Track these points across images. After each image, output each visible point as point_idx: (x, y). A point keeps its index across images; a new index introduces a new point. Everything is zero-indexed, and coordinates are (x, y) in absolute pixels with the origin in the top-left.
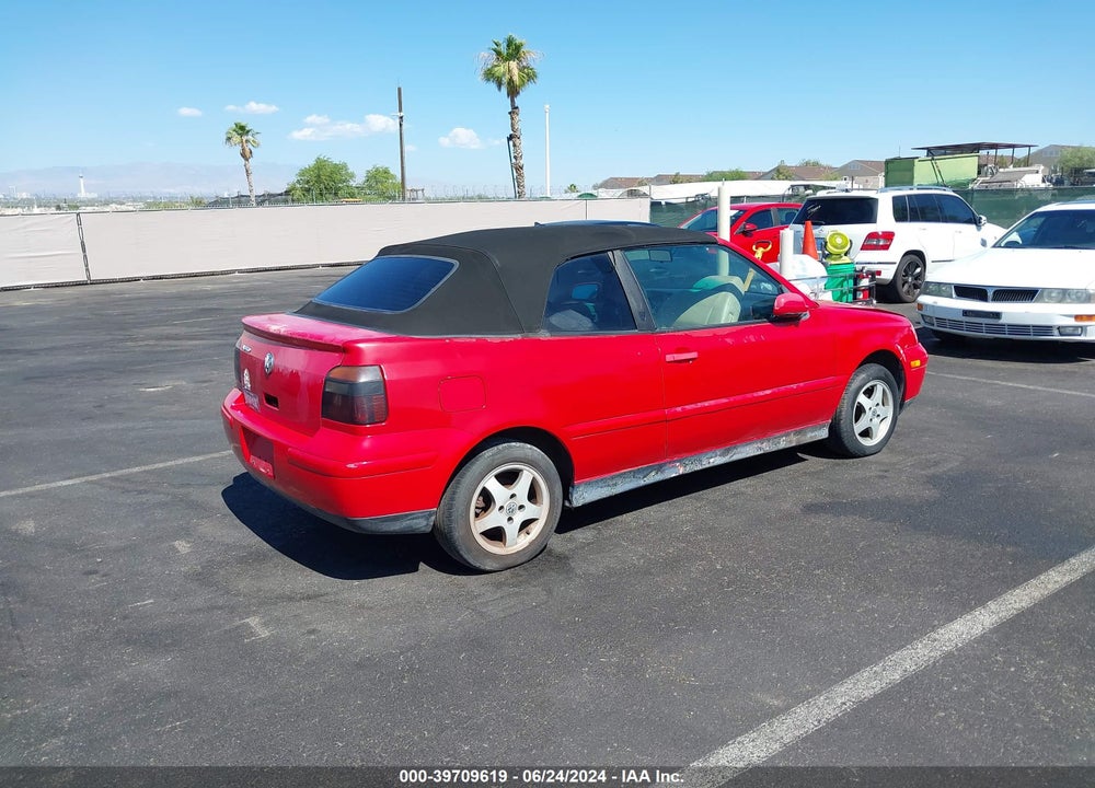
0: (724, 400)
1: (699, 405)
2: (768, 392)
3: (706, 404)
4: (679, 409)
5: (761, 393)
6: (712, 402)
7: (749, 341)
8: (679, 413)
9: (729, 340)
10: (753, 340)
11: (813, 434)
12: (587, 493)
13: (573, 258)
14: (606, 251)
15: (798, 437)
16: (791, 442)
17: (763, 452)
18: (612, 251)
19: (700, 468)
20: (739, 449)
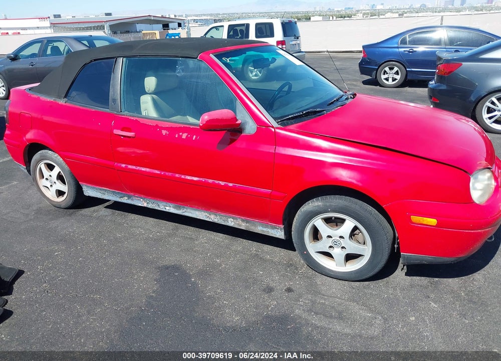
0: (157, 172)
1: (138, 168)
2: (196, 179)
3: (143, 169)
4: (123, 165)
5: (189, 178)
6: (148, 170)
7: (180, 137)
8: (122, 168)
9: (164, 132)
10: (184, 136)
11: (265, 229)
12: (89, 191)
13: (95, 60)
14: (113, 58)
15: (247, 224)
16: (240, 226)
17: (211, 221)
18: (116, 58)
19: (159, 209)
20: (189, 210)
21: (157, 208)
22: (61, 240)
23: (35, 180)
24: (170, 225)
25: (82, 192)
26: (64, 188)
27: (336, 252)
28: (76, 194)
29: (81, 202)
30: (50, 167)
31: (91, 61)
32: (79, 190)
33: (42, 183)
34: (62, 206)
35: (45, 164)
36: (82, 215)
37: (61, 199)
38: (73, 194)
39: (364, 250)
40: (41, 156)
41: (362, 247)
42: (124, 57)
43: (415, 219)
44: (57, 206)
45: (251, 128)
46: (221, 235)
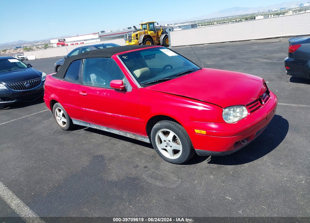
2: (110, 114)
5: (108, 113)
6: (93, 110)
7: (103, 94)
8: (84, 110)
9: (98, 92)
10: (105, 94)
11: (142, 139)
12: (75, 122)
13: (75, 61)
14: (81, 59)
15: (135, 136)
16: (132, 137)
17: (120, 135)
18: (82, 59)
19: (101, 129)
20: (112, 130)
21: (100, 129)
22: (59, 144)
23: (55, 117)
24: (108, 138)
25: (72, 122)
26: (65, 120)
27: (168, 148)
28: (70, 123)
29: (72, 127)
30: (60, 111)
31: (73, 61)
32: (71, 121)
33: (58, 118)
34: (65, 129)
35: (58, 109)
36: (73, 133)
37: (65, 126)
38: (69, 123)
39: (179, 147)
40: (56, 106)
41: (178, 146)
42: (85, 58)
43: (197, 131)
44: (63, 129)
45: (129, 89)
46: (129, 143)
